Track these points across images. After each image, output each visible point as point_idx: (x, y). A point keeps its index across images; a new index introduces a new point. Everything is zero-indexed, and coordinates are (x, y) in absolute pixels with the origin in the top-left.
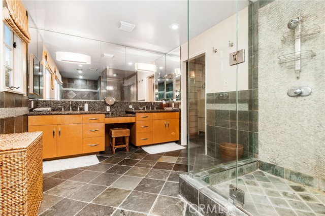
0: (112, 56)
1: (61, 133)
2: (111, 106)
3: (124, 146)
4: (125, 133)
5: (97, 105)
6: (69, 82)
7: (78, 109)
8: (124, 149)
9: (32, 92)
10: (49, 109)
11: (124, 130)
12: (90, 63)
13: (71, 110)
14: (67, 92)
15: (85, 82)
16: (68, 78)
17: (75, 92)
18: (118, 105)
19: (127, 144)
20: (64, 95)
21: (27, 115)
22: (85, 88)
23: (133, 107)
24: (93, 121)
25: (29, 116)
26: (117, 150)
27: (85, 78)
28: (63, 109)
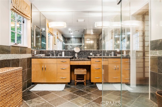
0: (83, 20)
1: (46, 69)
2: (78, 53)
3: (82, 81)
4: (83, 72)
5: (70, 53)
6: (68, 40)
7: (59, 55)
8: (82, 83)
9: (35, 46)
10: (44, 55)
11: (82, 70)
12: (66, 27)
13: (55, 56)
14: (67, 46)
15: (75, 39)
16: (68, 38)
17: (71, 46)
18: (83, 53)
19: (85, 80)
20: (65, 47)
21: (31, 58)
22: (75, 43)
23: (93, 54)
24: (63, 63)
25: (32, 59)
26: (78, 83)
27: (75, 37)
28: (51, 55)
